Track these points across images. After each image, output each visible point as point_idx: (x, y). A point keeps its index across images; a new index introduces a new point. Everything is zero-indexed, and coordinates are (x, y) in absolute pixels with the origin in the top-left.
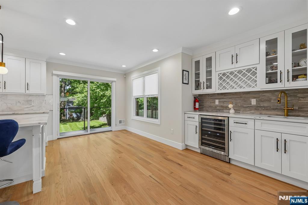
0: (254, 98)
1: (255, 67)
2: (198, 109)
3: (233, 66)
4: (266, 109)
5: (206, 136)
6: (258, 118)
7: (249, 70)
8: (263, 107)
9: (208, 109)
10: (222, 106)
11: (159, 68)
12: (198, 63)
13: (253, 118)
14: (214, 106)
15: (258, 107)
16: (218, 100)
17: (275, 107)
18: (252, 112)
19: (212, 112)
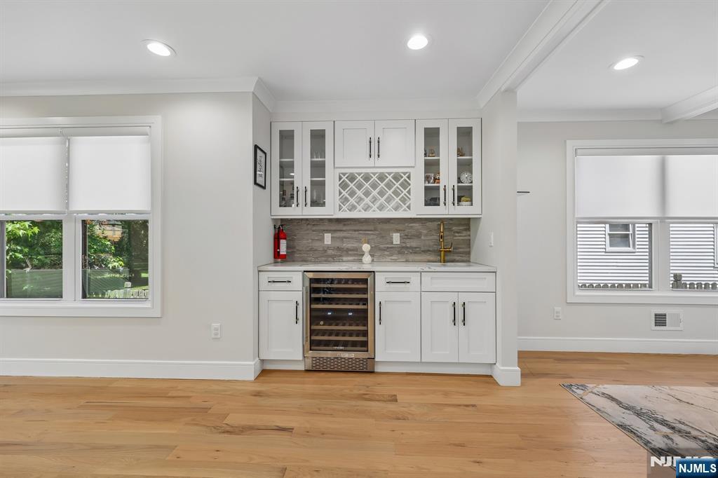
0: (397, 231)
1: (407, 173)
2: (284, 257)
3: (371, 162)
4: (415, 251)
5: (322, 323)
6: (427, 269)
7: (397, 177)
8: (411, 248)
9: (306, 255)
10: (339, 249)
11: (156, 120)
12: (287, 138)
13: (419, 269)
14: (321, 249)
15: (403, 247)
16: (330, 235)
17: (426, 248)
18: (393, 258)
19: (316, 262)
